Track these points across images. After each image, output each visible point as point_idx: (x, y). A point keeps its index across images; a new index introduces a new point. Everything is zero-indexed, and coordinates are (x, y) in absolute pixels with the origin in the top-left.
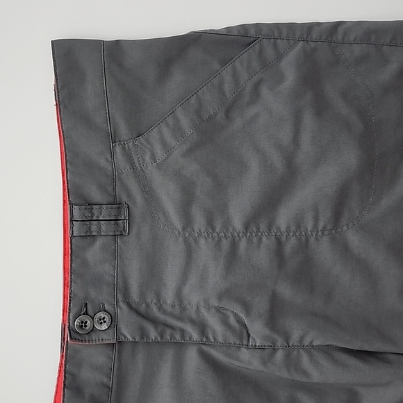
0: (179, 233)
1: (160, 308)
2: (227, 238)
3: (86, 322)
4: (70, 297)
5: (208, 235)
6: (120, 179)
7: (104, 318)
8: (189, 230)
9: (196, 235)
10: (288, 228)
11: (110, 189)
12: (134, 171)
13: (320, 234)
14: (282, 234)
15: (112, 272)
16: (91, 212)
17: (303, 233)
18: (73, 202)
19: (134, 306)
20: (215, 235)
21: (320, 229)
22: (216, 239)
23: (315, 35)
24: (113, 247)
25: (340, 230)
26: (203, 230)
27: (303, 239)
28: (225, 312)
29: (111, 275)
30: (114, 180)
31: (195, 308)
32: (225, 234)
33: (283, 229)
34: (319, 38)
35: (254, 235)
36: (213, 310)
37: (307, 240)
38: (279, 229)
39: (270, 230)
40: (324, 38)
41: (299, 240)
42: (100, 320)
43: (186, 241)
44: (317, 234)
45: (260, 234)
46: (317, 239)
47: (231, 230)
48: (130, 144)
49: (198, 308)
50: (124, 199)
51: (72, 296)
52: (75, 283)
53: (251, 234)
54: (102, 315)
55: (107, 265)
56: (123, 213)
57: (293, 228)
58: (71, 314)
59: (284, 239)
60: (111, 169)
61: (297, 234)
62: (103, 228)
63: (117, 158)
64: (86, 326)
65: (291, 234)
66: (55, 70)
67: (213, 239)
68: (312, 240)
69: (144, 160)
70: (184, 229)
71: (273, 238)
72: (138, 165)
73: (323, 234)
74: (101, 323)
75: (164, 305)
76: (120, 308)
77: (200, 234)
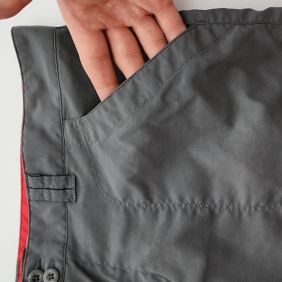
0: (120, 203)
1: (103, 269)
2: (163, 209)
3: (39, 276)
4: (27, 252)
5: (146, 206)
6: (69, 153)
7: (53, 274)
8: (129, 201)
9: (136, 205)
10: (222, 202)
11: (59, 161)
12: (81, 146)
13: (253, 209)
14: (215, 206)
15: (64, 232)
16: (42, 182)
17: (236, 208)
18: (28, 172)
19: (80, 263)
20: (153, 206)
21: (253, 205)
22: (154, 210)
23: (251, 18)
24: (64, 212)
25: (273, 207)
26: (141, 202)
27: (236, 213)
28: (160, 279)
29: (63, 235)
30: (63, 154)
31: (133, 273)
32: (162, 205)
33: (217, 202)
34: (255, 20)
35: (188, 206)
36: (149, 276)
37: (240, 214)
38: (213, 202)
39: (204, 203)
40: (260, 20)
41: (232, 213)
42: (50, 275)
43: (126, 210)
44: (250, 209)
45: (194, 206)
46: (250, 213)
47: (167, 201)
48: (77, 122)
49: (136, 272)
50: (72, 170)
51: (29, 251)
52: (32, 240)
53: (186, 205)
54: (51, 271)
55: (59, 226)
56: (70, 182)
57: (226, 202)
58: (26, 268)
59: (217, 211)
60: (61, 143)
61: (230, 208)
62: (53, 196)
63: (66, 134)
64: (38, 280)
65: (224, 207)
66: (18, 57)
67: (151, 209)
68: (245, 214)
69: (89, 137)
70: (124, 200)
71: (207, 210)
72: (84, 141)
73: (256, 209)
74: (50, 279)
75: (107, 267)
76: (68, 265)
77: (139, 205)
